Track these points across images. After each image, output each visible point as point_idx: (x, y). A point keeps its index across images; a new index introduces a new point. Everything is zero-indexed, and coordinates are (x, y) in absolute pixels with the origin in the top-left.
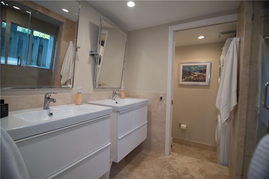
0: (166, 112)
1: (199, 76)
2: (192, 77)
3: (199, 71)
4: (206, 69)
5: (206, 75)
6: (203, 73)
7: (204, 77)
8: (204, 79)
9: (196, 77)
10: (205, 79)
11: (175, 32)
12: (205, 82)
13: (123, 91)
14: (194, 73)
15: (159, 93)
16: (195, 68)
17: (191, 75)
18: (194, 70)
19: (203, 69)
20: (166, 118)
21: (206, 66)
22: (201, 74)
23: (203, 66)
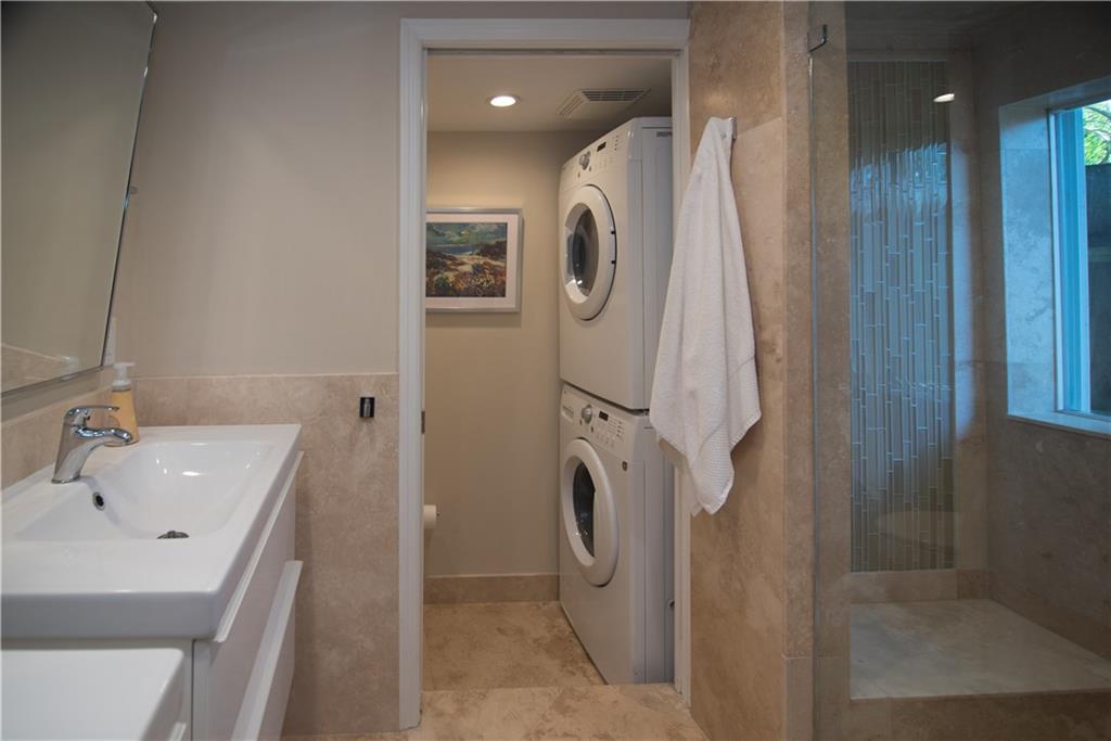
0: (397, 481)
1: (478, 269)
2: (451, 276)
3: (477, 251)
4: (506, 242)
5: (505, 268)
6: (493, 259)
7: (500, 273)
8: (498, 283)
9: (465, 273)
10: (504, 283)
11: (426, 52)
12: (502, 299)
13: (127, 389)
14: (457, 256)
15: (351, 378)
16: (460, 235)
17: (444, 265)
18: (460, 242)
19: (493, 242)
20: (397, 518)
21: (503, 228)
22: (485, 263)
23: (495, 227)
